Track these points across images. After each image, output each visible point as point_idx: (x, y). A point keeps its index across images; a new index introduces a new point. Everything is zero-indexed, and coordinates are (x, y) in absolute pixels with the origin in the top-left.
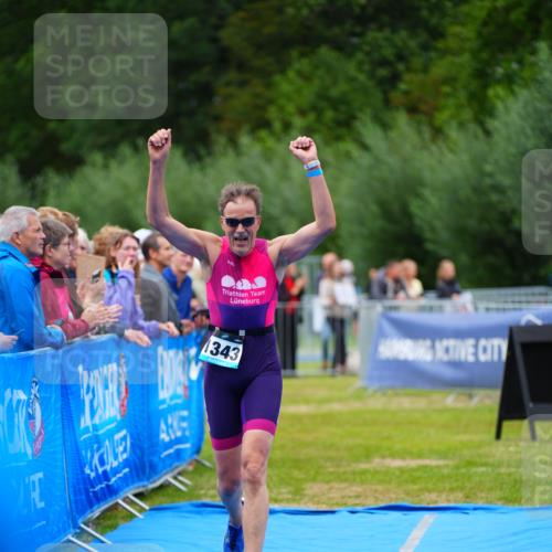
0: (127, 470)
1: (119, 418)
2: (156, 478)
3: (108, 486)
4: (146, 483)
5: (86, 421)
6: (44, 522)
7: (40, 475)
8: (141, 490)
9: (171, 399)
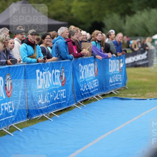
0: (97, 89)
1: (94, 76)
2: (108, 91)
3: (89, 93)
4: (104, 92)
5: (82, 77)
6: (66, 101)
7: (65, 90)
8: (103, 94)
9: (114, 72)
